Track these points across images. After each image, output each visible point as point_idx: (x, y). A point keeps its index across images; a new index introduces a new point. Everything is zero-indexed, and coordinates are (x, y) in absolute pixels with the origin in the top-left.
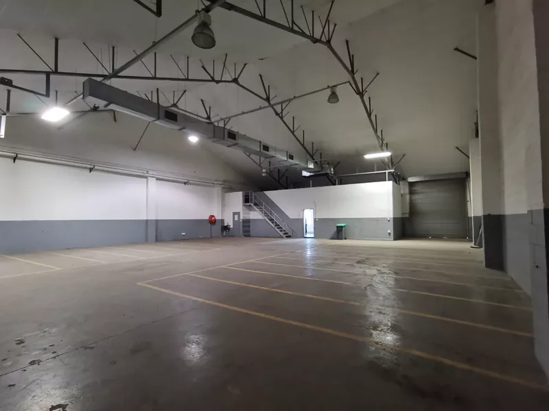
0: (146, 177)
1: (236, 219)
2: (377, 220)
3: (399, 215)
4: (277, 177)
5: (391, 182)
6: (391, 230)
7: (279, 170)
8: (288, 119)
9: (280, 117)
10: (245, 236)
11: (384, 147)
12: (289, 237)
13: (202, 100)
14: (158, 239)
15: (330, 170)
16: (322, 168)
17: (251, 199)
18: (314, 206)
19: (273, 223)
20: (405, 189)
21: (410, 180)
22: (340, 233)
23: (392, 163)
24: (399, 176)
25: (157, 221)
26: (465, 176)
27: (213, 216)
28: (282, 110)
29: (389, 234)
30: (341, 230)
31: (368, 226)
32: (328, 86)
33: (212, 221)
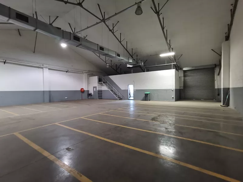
0: (42, 68)
1: (95, 90)
2: (166, 90)
3: (178, 88)
4: (115, 69)
5: (174, 70)
6: (174, 96)
7: (116, 65)
8: (117, 34)
9: (112, 32)
10: (99, 99)
11: (171, 49)
12: (121, 99)
13: (69, 24)
14: (51, 101)
15: (142, 63)
16: (137, 62)
17: (102, 79)
18: (134, 83)
19: (112, 92)
20: (181, 74)
21: (184, 69)
22: (146, 97)
23: (175, 60)
24: (179, 67)
25: (50, 92)
26: (214, 66)
27: (83, 89)
28: (113, 28)
29: (173, 98)
30: (147, 96)
31: (161, 94)
32: (136, 3)
33: (82, 91)
